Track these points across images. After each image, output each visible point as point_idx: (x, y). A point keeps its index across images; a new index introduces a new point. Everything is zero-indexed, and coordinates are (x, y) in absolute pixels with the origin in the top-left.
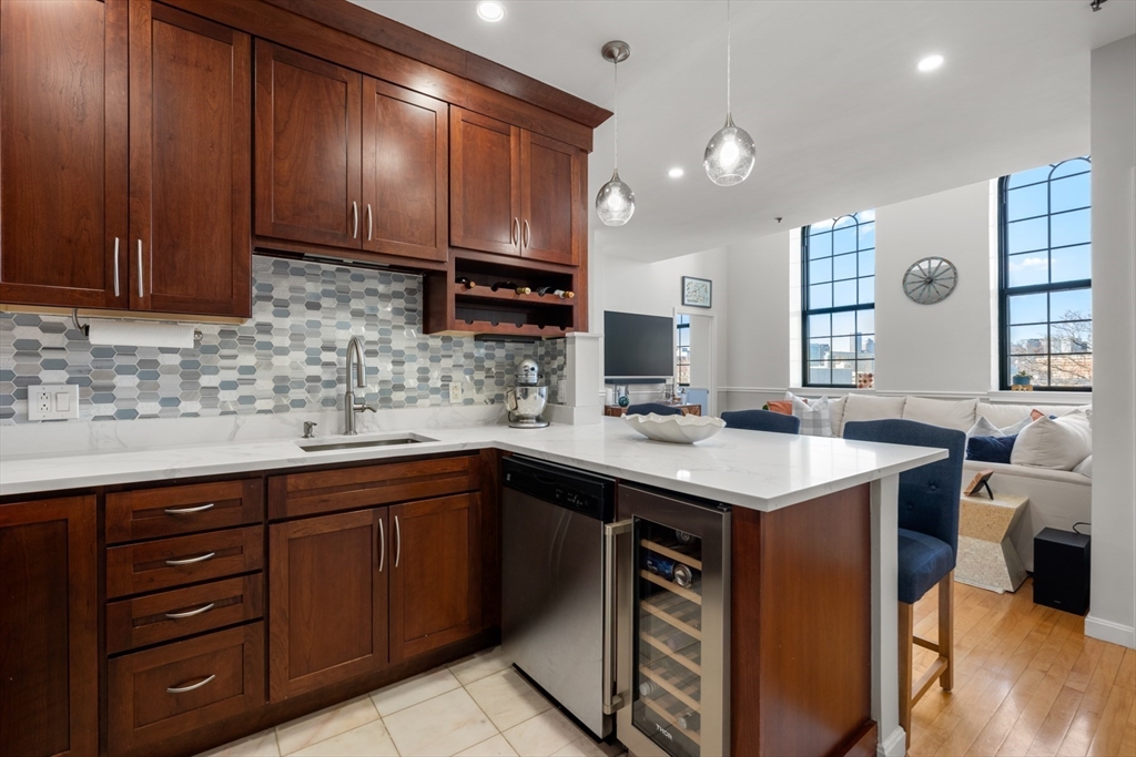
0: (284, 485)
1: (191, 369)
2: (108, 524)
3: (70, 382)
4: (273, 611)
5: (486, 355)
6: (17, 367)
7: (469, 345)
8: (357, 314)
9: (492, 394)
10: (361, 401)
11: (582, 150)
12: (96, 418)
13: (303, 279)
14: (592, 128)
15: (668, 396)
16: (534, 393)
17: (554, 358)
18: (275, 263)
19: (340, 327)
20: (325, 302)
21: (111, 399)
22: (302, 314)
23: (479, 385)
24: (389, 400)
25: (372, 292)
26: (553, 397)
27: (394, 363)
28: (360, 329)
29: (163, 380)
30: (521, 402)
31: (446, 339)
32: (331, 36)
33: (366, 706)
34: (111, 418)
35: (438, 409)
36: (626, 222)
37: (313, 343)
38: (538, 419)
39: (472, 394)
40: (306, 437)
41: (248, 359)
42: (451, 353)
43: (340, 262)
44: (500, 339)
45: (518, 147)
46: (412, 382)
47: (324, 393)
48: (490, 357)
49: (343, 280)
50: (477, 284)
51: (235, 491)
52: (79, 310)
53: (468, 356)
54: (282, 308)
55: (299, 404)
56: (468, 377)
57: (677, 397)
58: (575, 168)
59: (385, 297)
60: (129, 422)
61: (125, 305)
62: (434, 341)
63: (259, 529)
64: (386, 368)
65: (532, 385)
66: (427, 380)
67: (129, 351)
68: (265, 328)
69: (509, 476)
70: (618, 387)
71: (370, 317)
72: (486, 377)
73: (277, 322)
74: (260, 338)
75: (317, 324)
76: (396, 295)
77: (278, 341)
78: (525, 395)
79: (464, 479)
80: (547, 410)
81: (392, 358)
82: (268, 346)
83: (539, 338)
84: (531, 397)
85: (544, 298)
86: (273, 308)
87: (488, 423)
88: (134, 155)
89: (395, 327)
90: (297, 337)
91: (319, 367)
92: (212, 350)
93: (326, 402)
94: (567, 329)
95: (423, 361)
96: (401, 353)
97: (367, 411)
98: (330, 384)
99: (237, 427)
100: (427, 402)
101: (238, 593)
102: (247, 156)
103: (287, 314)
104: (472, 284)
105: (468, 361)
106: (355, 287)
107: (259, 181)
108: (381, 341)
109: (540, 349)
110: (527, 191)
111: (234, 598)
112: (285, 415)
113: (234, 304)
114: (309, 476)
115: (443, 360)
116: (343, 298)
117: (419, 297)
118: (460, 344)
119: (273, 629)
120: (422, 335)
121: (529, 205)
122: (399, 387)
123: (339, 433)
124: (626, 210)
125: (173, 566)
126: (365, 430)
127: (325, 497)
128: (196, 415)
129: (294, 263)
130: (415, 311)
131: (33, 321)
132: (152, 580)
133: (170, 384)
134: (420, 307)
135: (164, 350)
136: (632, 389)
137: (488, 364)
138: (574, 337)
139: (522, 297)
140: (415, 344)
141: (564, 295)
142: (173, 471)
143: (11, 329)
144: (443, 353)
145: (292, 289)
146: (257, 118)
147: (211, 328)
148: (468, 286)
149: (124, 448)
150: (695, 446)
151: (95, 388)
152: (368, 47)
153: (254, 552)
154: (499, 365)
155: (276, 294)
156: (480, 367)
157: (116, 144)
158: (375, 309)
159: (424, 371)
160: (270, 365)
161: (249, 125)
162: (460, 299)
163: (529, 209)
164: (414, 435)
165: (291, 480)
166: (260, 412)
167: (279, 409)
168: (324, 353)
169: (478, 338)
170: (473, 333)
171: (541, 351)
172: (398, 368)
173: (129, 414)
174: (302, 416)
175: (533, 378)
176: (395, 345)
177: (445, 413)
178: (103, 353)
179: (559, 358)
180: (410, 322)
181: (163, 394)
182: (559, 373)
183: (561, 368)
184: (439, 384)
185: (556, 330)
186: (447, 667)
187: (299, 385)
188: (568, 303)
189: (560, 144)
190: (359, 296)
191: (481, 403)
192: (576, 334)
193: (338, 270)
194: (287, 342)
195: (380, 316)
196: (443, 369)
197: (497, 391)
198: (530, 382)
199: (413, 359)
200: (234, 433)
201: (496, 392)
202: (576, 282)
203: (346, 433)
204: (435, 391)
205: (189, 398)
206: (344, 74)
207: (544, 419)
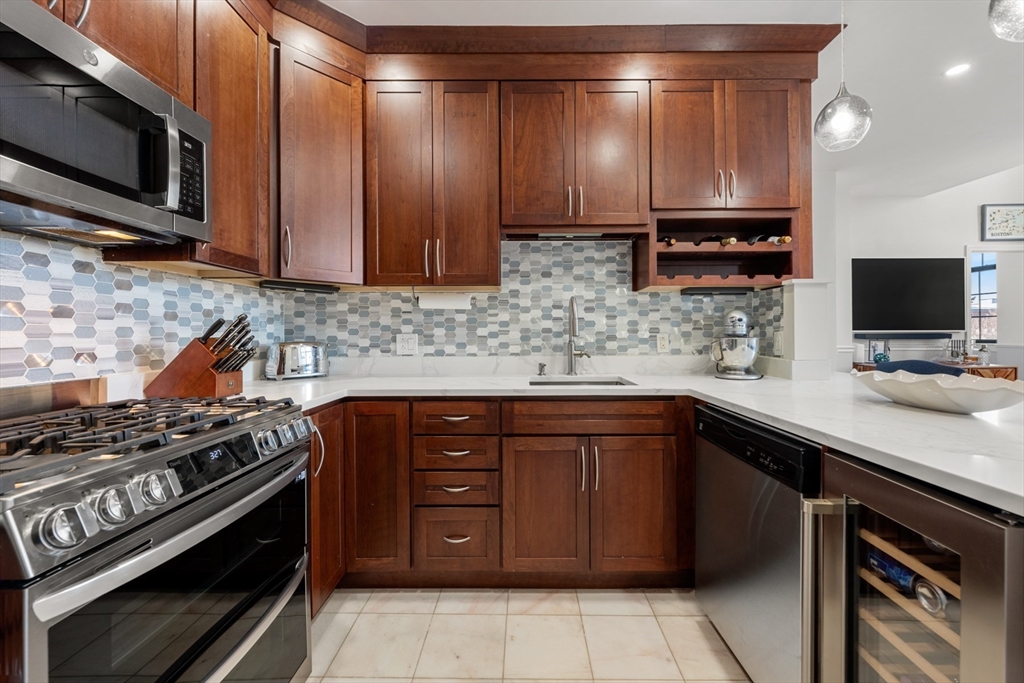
0: (512, 409)
1: (472, 324)
2: (414, 422)
3: (414, 332)
4: (505, 502)
5: (694, 308)
6: (393, 323)
7: (676, 300)
8: (578, 278)
9: (700, 346)
10: (581, 348)
11: (802, 81)
12: (426, 355)
13: (539, 255)
14: (817, 52)
15: (954, 354)
16: (742, 344)
17: (770, 308)
18: (521, 246)
19: (564, 289)
20: (555, 271)
21: (432, 343)
22: (538, 280)
23: (686, 335)
24: (604, 348)
25: (589, 260)
26: (766, 349)
27: (608, 317)
28: (580, 290)
29: (458, 331)
30: (728, 354)
31: (654, 295)
32: (552, 60)
33: (571, 599)
34: (432, 355)
35: (646, 357)
36: (858, 142)
37: (547, 303)
38: (748, 371)
39: (680, 344)
40: (540, 374)
41: (504, 316)
42: (658, 307)
43: (564, 238)
44: (707, 291)
45: (723, 102)
46: (623, 333)
47: (555, 341)
48: (699, 310)
49: (569, 253)
50: (677, 241)
51: (481, 409)
52: (415, 287)
53: (675, 310)
54: (526, 278)
55: (537, 349)
56: (676, 329)
57: (970, 355)
58: (793, 101)
59: (600, 263)
60: (440, 358)
61: (431, 282)
62: (642, 297)
63: (495, 439)
64: (601, 321)
65: (739, 336)
66: (636, 331)
67: (440, 312)
68: (515, 294)
69: (701, 425)
70: (873, 343)
71: (588, 279)
72: (694, 329)
73: (523, 289)
74: (512, 301)
75: (549, 288)
76: (610, 260)
77: (524, 302)
78: (733, 346)
79: (659, 423)
80: (757, 362)
81: (606, 314)
82: (516, 306)
83: (752, 289)
84: (739, 348)
85: (757, 246)
86: (519, 279)
87: (695, 372)
88: (435, 185)
89: (608, 287)
90: (536, 297)
91: (551, 321)
92: (483, 310)
93: (556, 348)
94: (784, 276)
95: (633, 315)
96: (613, 309)
97: (585, 356)
98: (558, 335)
99: (498, 364)
100: (636, 351)
101: (483, 483)
102: (497, 169)
103: (528, 283)
104: (673, 241)
105: (675, 314)
106: (577, 256)
107: (504, 185)
108: (597, 299)
109: (754, 300)
110: (733, 141)
111: (481, 486)
112: (527, 357)
113: (489, 277)
114: (529, 404)
115: (651, 314)
116: (568, 266)
117: (629, 260)
118: (667, 299)
119: (505, 515)
120: (632, 293)
121: (735, 154)
122: (612, 338)
123: (564, 373)
124: (859, 128)
125: (446, 455)
126: (584, 372)
127: (541, 422)
128: (475, 355)
129: (534, 243)
130: (625, 272)
131: (397, 296)
132: (435, 462)
133: (461, 333)
134: (629, 268)
135: (458, 311)
136: (894, 345)
137: (695, 316)
138: (793, 285)
139: (728, 249)
140: (626, 301)
141: (779, 241)
142: (446, 390)
143: (389, 302)
144: (651, 307)
145: (532, 263)
146: (503, 140)
147: (482, 294)
148: (669, 244)
149: (438, 374)
150: (973, 418)
151: (425, 336)
152: (580, 57)
153: (493, 455)
154: (707, 318)
155: (522, 268)
156: (687, 320)
157: (427, 180)
158: (592, 273)
159: (633, 324)
160: (518, 320)
161: (497, 147)
162: (661, 257)
163: (736, 159)
164: (621, 379)
165: (517, 406)
166: (512, 354)
167: (524, 353)
168: (554, 311)
169: (684, 292)
170: (679, 287)
171: (756, 302)
172: (611, 322)
173: (440, 353)
174: (538, 358)
175: (742, 329)
176: (609, 303)
177: (652, 361)
178: (428, 314)
179: (775, 308)
180: (622, 282)
181: (458, 340)
182: (775, 324)
183: (778, 319)
184: (647, 335)
185: (771, 279)
186: (644, 592)
187: (537, 335)
188: (784, 248)
189: (772, 82)
190: (579, 263)
191: (688, 354)
192: (794, 281)
193: (564, 245)
194: (528, 303)
195: (596, 279)
196: (651, 322)
197: (706, 342)
198: (738, 332)
199: (624, 313)
200: (496, 369)
201: (704, 343)
202: (796, 227)
203: (569, 374)
204: (643, 341)
205: (471, 343)
206: (561, 86)
207: (756, 370)
